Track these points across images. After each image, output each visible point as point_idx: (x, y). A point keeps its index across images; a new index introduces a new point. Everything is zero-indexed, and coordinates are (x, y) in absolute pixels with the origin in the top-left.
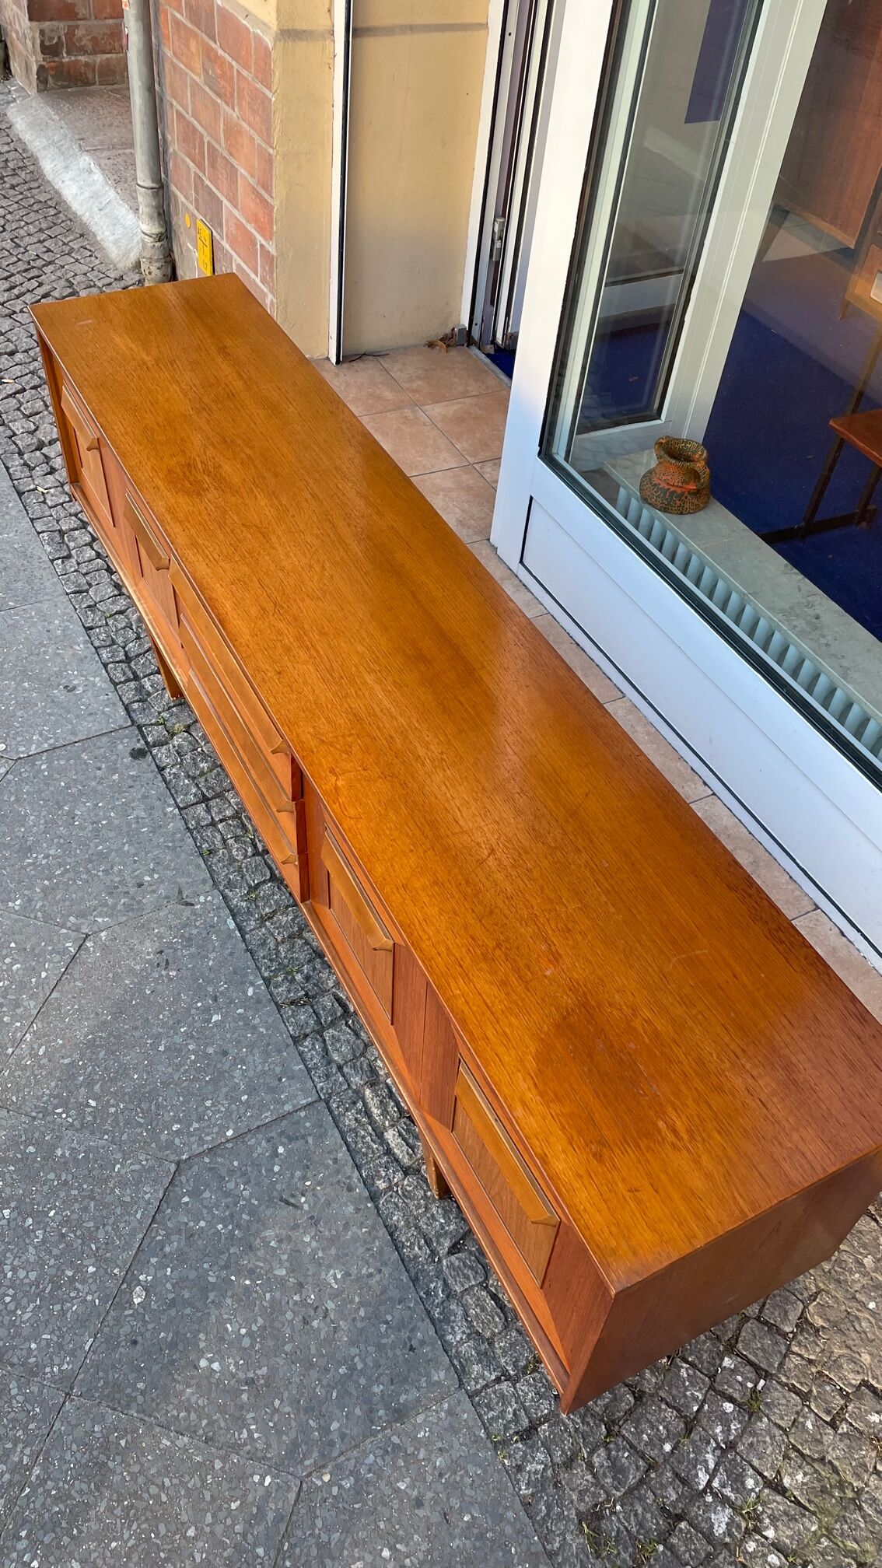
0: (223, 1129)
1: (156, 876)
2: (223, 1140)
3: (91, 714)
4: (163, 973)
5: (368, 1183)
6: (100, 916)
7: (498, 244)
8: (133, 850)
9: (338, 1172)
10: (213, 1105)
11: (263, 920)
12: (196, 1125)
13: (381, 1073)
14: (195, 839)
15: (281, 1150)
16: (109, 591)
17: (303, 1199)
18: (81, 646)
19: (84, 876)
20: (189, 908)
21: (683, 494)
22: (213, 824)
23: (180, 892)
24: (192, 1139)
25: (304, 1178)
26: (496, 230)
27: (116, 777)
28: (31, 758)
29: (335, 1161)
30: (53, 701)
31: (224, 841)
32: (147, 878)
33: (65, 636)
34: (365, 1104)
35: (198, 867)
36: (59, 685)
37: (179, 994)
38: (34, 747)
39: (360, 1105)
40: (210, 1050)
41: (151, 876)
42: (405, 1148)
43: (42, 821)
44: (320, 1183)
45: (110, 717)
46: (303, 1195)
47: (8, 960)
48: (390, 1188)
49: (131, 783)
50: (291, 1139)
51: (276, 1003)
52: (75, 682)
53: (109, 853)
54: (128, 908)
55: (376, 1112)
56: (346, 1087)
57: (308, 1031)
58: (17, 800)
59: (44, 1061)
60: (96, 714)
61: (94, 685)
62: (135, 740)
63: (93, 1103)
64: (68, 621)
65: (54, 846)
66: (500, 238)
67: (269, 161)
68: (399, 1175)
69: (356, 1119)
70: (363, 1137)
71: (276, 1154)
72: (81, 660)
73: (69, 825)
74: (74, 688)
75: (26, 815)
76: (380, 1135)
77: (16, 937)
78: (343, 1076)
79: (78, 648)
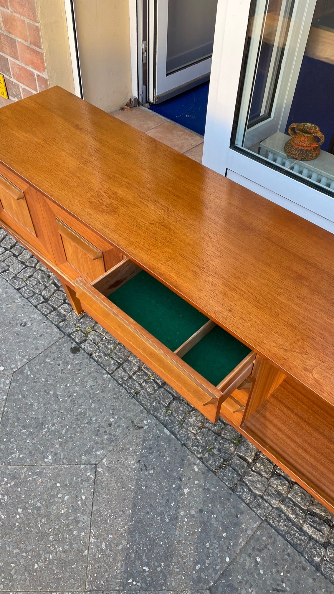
0: (223, 559)
1: (116, 417)
2: (226, 565)
3: (41, 336)
4: (146, 473)
5: (311, 561)
6: (97, 450)
7: (145, 54)
8: (98, 406)
9: (293, 561)
10: (210, 545)
11: (181, 423)
12: (208, 562)
13: (283, 492)
14: (125, 389)
15: (258, 559)
16: (20, 266)
17: (284, 585)
18: (19, 300)
19: (79, 430)
20: (141, 430)
21: (311, 150)
22: (130, 377)
23: (133, 422)
24: (210, 571)
25: (278, 572)
26: (143, 48)
27: (69, 367)
28: (21, 371)
29: (288, 555)
30: (18, 334)
31: (140, 385)
32: (112, 420)
33: (8, 297)
34: (285, 515)
35: (135, 404)
36: (17, 324)
37: (160, 483)
38: (19, 363)
39: (283, 516)
40: (193, 512)
41: (113, 417)
42: (318, 533)
43: (42, 405)
44: (288, 572)
45: (51, 334)
46: (283, 582)
47: (60, 495)
48: (322, 560)
49: (79, 368)
50: (260, 551)
51: (212, 471)
52: (25, 320)
53: (85, 412)
54: (109, 440)
55: (292, 517)
56: (271, 508)
57: (236, 482)
58: (24, 397)
59: (108, 552)
60: (44, 335)
61: (35, 319)
62: (70, 343)
63: (146, 569)
64: (6, 288)
65: (55, 417)
66: (146, 51)
67: (37, 29)
68: (323, 550)
69: (285, 525)
70: (294, 535)
71: (257, 563)
72: (23, 307)
73: (57, 402)
74: (25, 324)
75: (31, 405)
76: (301, 529)
77: (58, 479)
78: (266, 502)
79: (17, 301)
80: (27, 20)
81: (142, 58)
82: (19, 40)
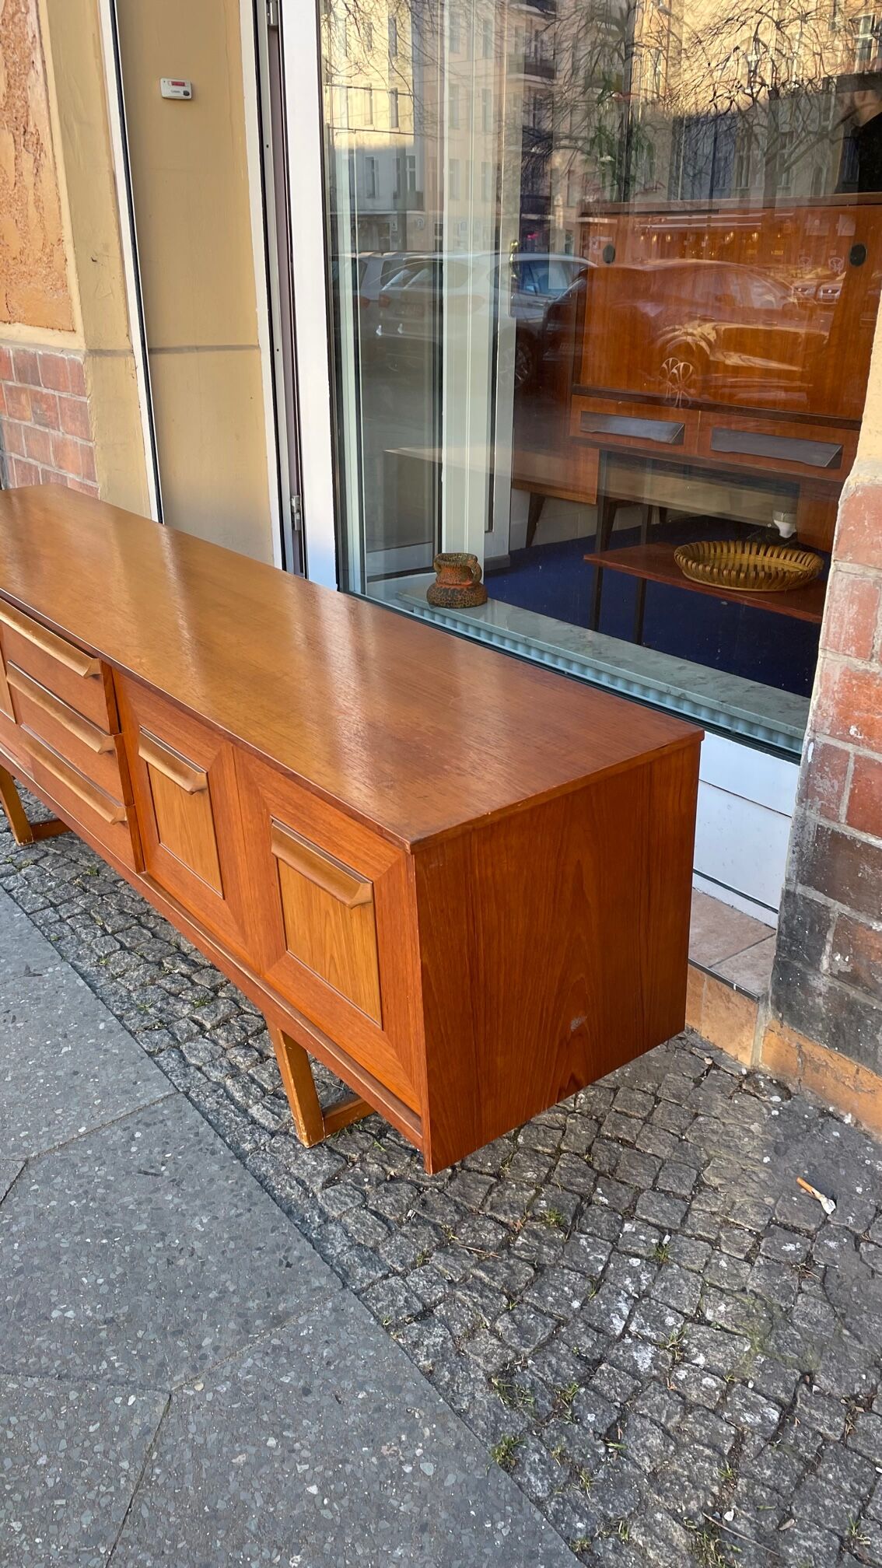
0: (75, 1128)
2: (75, 1136)
4: (10, 1025)
5: (233, 1147)
7: (297, 516)
9: (200, 1142)
10: (64, 1112)
11: (113, 978)
12: (45, 1129)
13: (242, 1067)
14: (43, 932)
15: (138, 1135)
17: (163, 1168)
20: (37, 978)
21: (462, 590)
22: (61, 920)
23: (28, 968)
24: (41, 1140)
25: (164, 1152)
26: (294, 504)
29: (197, 1134)
31: (73, 930)
34: (226, 1091)
35: (47, 950)
37: (27, 1038)
39: (221, 1091)
40: (60, 1073)
42: (270, 1116)
44: (180, 1154)
46: (163, 1165)
48: (257, 1148)
50: (148, 1125)
51: (130, 1031)
55: (238, 1096)
56: (205, 1080)
57: (163, 1047)
66: (298, 511)
67: (90, 452)
68: (265, 1137)
69: (217, 1103)
70: (226, 1114)
71: (133, 1138)
76: (244, 1111)
78: (203, 1073)
80: (80, 441)
81: (293, 522)
82: (71, 476)
